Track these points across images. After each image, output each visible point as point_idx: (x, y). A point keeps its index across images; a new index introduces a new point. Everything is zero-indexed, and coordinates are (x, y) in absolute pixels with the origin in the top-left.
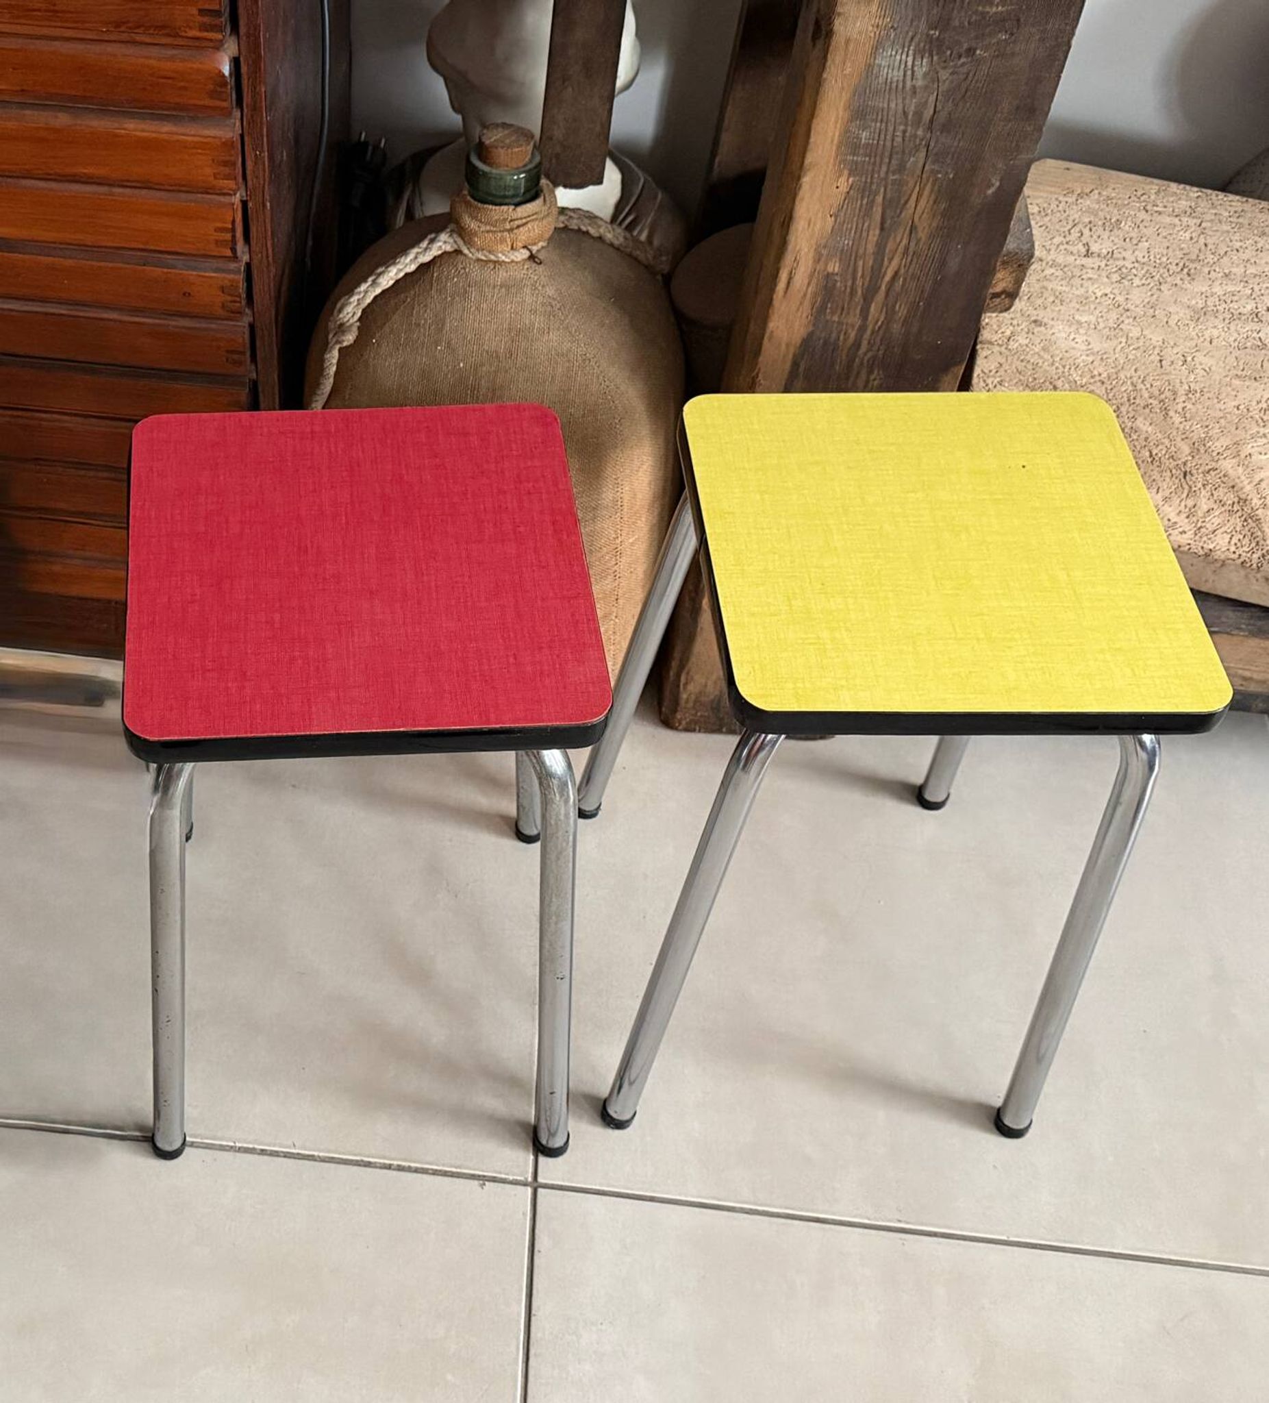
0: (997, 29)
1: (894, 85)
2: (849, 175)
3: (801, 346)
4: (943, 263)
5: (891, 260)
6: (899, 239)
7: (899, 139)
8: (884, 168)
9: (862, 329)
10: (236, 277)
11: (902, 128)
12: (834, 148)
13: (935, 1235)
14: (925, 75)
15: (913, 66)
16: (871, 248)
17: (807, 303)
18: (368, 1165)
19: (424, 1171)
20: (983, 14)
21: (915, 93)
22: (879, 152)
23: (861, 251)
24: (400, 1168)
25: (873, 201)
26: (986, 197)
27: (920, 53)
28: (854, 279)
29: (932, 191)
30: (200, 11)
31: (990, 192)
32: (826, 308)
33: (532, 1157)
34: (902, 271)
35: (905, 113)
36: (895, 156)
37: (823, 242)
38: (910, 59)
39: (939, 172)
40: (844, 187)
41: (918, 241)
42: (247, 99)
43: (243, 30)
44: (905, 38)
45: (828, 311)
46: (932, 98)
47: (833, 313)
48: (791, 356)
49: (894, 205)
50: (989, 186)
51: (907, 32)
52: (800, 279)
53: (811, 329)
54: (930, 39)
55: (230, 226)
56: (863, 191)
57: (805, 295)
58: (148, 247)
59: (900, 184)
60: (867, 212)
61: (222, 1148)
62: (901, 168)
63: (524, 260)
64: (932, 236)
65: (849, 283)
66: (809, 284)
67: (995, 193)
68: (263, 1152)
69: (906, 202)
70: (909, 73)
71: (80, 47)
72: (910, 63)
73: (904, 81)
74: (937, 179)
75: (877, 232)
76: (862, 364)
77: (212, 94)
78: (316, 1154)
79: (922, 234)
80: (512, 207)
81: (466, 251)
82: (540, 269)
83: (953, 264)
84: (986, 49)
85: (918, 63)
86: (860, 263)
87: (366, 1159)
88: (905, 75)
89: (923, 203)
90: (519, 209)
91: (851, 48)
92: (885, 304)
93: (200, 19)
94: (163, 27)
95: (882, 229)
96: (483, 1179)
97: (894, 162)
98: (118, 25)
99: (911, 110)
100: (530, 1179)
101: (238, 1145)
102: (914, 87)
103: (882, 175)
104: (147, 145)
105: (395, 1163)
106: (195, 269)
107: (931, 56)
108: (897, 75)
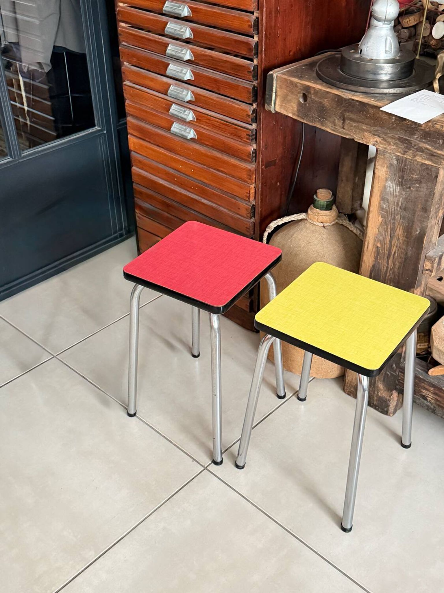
0: (416, 183)
1: (391, 193)
2: (381, 217)
3: (372, 268)
4: (407, 253)
5: (393, 247)
6: (395, 241)
7: (393, 210)
8: (390, 218)
9: (387, 267)
10: (249, 207)
11: (394, 206)
12: (377, 207)
13: (298, 539)
14: (399, 192)
15: (396, 188)
16: (388, 242)
17: (373, 254)
18: (171, 442)
19: (183, 451)
20: (412, 177)
21: (396, 197)
22: (388, 212)
23: (386, 242)
24: (178, 447)
25: (388, 227)
26: (416, 234)
27: (397, 185)
28: (384, 250)
29: (403, 228)
30: (247, 134)
31: (417, 233)
32: (378, 258)
33: (211, 462)
34: (397, 252)
35: (394, 202)
36: (392, 215)
37: (376, 236)
38: (395, 186)
39: (404, 223)
40: (380, 221)
41: (400, 243)
42: (257, 161)
43: (257, 142)
44: (393, 179)
45: (378, 259)
46: (401, 200)
47: (380, 260)
48: (370, 269)
49: (393, 230)
50: (417, 231)
51: (394, 178)
52: (370, 246)
53: (374, 263)
54: (399, 182)
55: (249, 192)
56: (385, 223)
57: (372, 251)
58: (232, 193)
59: (394, 223)
60: (386, 231)
61: (143, 421)
62: (394, 219)
63: (322, 226)
64: (403, 243)
65: (383, 251)
66: (373, 248)
67: (418, 233)
68: (151, 427)
69: (396, 230)
70: (395, 190)
71: (224, 138)
72: (395, 187)
73: (394, 192)
74: (403, 225)
75: (389, 237)
76: (388, 279)
77: (248, 156)
78: (161, 433)
79: (401, 241)
80: (319, 210)
81: (308, 219)
82: (325, 230)
83: (409, 253)
84: (413, 188)
85: (397, 188)
86: (386, 246)
87: (172, 441)
88: (394, 190)
89: (400, 232)
90: (321, 211)
91: (380, 179)
92: (393, 261)
93: (246, 136)
94: (239, 137)
95: (390, 236)
96: (194, 460)
97: (392, 216)
98: (231, 134)
99: (396, 201)
100: (205, 466)
101: (147, 422)
102: (396, 195)
103: (390, 220)
104: (234, 166)
105: (177, 445)
106: (242, 202)
107: (400, 186)
108: (392, 190)
